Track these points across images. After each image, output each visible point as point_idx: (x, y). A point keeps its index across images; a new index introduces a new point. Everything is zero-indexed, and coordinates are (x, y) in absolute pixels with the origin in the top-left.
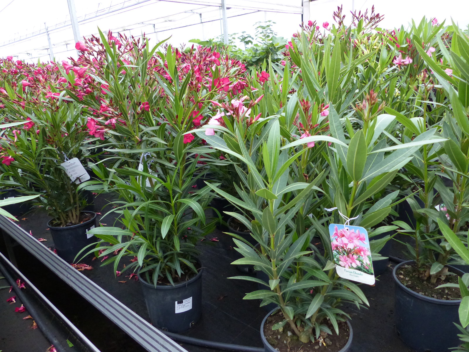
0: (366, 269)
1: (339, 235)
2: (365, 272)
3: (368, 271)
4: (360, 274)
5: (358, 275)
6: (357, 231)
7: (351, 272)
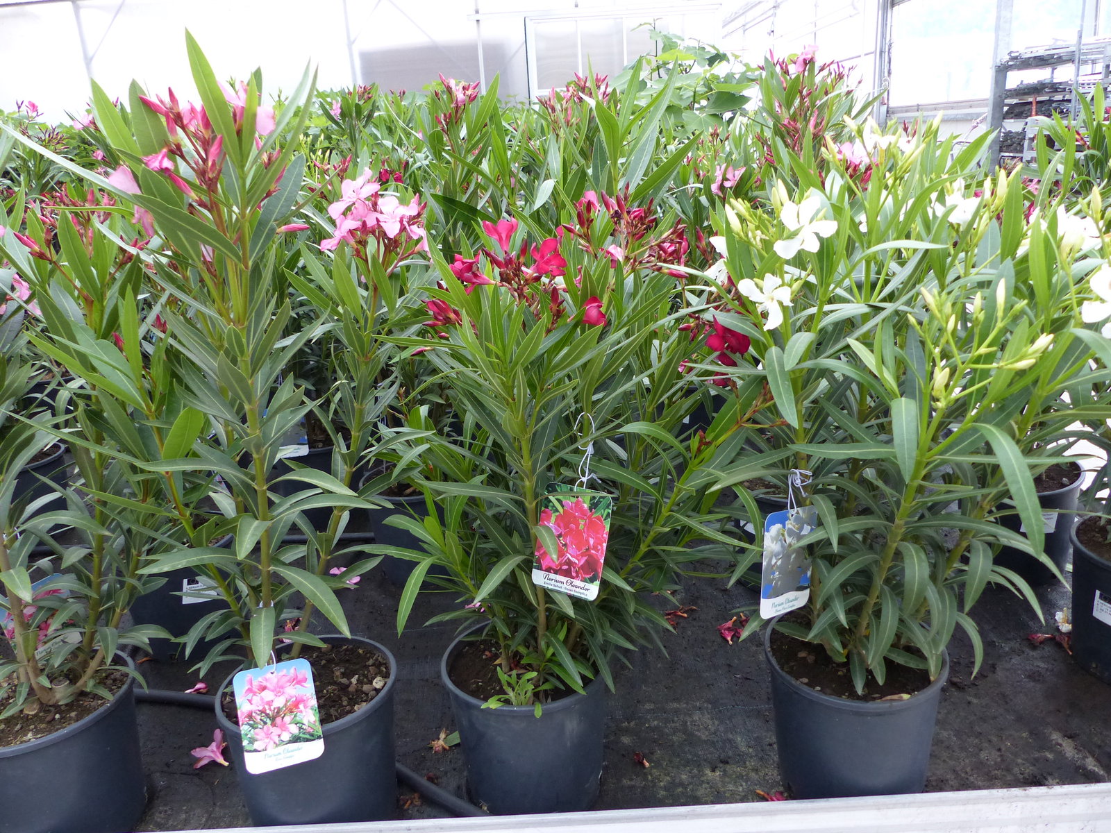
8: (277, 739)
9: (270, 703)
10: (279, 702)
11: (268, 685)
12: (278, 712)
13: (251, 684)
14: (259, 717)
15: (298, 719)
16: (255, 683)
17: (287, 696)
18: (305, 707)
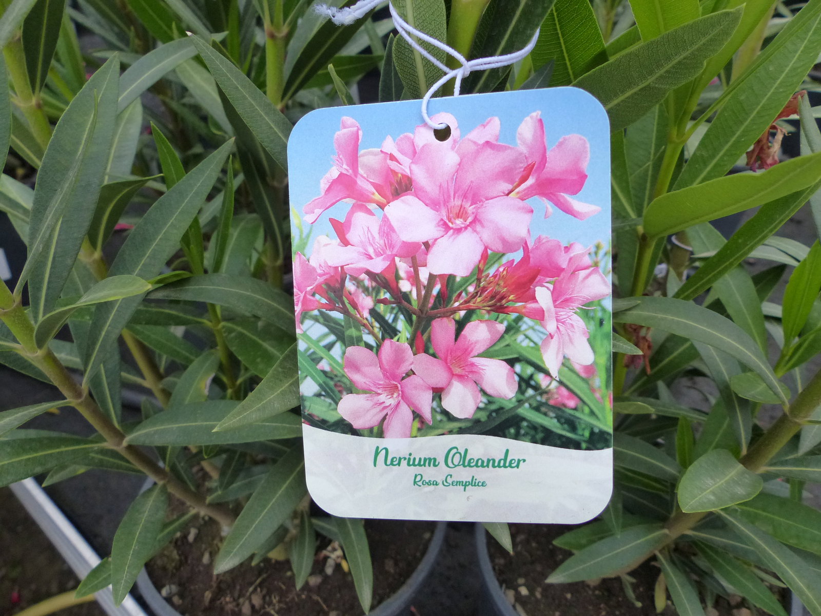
0: (559, 411)
1: (364, 185)
2: (547, 438)
3: (572, 424)
4: (506, 462)
5: (481, 474)
6: (527, 129)
7: (432, 462)
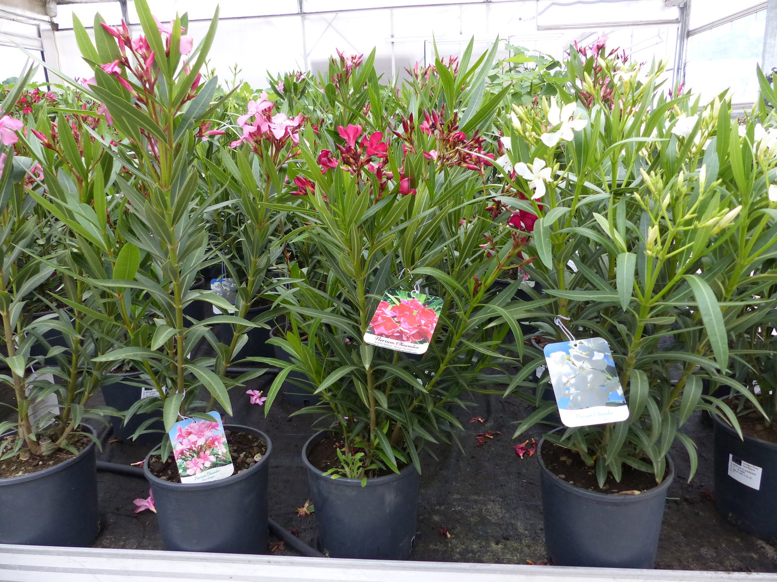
8: (202, 467)
9: (195, 443)
10: (201, 442)
11: (192, 431)
12: (201, 449)
13: (181, 431)
14: (188, 453)
15: (215, 451)
16: (183, 430)
17: (205, 437)
18: (219, 443)
